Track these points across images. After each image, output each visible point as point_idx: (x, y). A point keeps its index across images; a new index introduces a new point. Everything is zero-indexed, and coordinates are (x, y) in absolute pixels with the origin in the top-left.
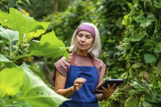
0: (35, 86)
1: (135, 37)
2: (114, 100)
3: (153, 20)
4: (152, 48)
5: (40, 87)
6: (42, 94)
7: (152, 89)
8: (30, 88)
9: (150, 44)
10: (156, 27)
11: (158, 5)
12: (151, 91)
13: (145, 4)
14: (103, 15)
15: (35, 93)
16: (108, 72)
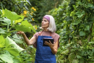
0: (11, 44)
1: (76, 23)
2: (65, 55)
3: (84, 14)
4: (84, 28)
5: (13, 44)
6: (13, 47)
7: (83, 49)
8: (9, 45)
9: (82, 26)
10: (86, 18)
11: (87, 6)
12: (82, 50)
13: (81, 6)
14: (69, 10)
15: (11, 47)
16: (69, 41)
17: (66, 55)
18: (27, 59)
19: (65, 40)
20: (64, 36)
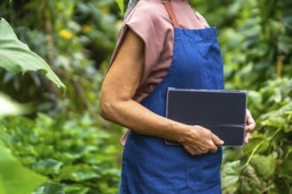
16: (280, 66)
17: (287, 130)
18: (93, 152)
19: (259, 66)
20: (251, 47)
